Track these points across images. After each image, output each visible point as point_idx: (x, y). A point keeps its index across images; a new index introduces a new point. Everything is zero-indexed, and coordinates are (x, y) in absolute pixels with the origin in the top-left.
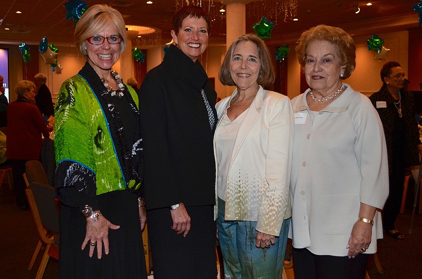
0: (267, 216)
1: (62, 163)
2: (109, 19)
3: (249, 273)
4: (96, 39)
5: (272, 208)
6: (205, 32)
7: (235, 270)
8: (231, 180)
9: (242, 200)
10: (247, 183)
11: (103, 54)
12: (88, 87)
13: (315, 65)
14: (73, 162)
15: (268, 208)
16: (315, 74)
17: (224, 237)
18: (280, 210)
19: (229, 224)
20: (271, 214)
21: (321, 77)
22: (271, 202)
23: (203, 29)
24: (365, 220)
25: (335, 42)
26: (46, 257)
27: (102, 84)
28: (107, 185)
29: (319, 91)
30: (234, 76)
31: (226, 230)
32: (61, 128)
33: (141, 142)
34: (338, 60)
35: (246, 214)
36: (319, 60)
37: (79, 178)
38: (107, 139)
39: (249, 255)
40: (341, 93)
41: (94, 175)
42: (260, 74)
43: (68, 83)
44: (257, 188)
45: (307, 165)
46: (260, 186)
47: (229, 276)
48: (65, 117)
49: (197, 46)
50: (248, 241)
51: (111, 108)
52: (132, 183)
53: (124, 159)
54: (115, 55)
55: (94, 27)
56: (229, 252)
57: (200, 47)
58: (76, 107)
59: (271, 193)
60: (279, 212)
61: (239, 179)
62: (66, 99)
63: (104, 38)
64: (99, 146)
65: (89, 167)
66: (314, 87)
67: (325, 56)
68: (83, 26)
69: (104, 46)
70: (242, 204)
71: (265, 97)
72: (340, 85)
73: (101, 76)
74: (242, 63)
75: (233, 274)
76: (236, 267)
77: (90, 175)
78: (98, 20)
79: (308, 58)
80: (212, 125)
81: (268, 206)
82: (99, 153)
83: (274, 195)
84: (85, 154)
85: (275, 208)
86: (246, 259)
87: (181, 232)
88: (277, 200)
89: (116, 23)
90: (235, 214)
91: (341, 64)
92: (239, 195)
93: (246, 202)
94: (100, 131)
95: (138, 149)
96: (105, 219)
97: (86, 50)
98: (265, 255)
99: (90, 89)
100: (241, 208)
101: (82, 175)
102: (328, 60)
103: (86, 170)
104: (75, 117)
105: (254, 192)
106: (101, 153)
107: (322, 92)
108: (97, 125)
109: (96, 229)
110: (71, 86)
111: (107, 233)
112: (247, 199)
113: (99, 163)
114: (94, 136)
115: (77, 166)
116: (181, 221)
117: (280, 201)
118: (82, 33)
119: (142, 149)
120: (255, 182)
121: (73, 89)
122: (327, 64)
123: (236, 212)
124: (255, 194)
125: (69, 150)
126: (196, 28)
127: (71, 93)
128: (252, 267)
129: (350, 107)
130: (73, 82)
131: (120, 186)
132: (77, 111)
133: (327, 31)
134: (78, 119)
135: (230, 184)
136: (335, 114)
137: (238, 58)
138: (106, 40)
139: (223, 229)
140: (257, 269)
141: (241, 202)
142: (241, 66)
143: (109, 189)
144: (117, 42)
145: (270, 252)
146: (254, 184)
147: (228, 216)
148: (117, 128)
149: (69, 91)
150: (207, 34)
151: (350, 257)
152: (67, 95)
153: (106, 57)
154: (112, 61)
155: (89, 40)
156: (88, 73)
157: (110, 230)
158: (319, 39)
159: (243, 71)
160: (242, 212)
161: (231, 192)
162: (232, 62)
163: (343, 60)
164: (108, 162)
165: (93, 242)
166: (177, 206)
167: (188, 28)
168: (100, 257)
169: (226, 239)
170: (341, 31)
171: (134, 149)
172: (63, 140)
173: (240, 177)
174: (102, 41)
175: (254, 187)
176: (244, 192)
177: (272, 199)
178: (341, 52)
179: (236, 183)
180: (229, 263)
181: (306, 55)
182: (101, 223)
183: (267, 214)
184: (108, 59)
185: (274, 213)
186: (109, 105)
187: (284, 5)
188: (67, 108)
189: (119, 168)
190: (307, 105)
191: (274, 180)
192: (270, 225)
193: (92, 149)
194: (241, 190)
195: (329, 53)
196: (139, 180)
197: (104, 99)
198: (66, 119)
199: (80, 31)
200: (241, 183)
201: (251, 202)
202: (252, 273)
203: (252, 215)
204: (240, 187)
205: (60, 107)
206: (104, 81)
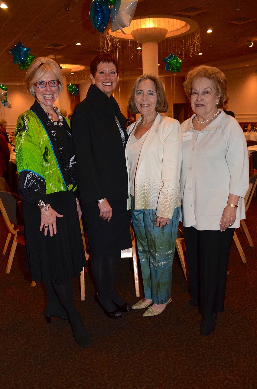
0: (163, 206)
1: (22, 172)
2: (48, 69)
3: (153, 245)
4: (40, 84)
5: (166, 200)
6: (115, 73)
7: (144, 244)
8: (138, 182)
9: (146, 195)
10: (149, 184)
11: (46, 95)
12: (38, 119)
13: (198, 96)
14: (29, 172)
15: (164, 200)
16: (198, 103)
17: (136, 222)
18: (172, 201)
19: (139, 213)
20: (166, 204)
21: (203, 105)
22: (165, 196)
23: (113, 71)
24: (232, 205)
25: (213, 78)
26: (15, 244)
27: (47, 117)
28: (53, 188)
29: (201, 115)
30: (138, 107)
31: (136, 217)
32: (20, 148)
33: (75, 157)
34: (214, 91)
35: (149, 205)
36: (201, 92)
37: (34, 182)
38: (51, 156)
39: (152, 233)
40: (216, 117)
41: (44, 180)
42: (157, 104)
43: (23, 116)
44: (156, 187)
45: (192, 169)
46: (158, 185)
47: (140, 248)
48: (22, 140)
49: (110, 84)
50: (151, 223)
51: (54, 133)
52: (71, 187)
53: (64, 170)
54: (55, 96)
55: (38, 75)
56: (140, 232)
57: (112, 84)
58: (29, 133)
59: (165, 190)
60: (171, 202)
61: (144, 181)
62: (22, 127)
63: (46, 82)
64: (46, 160)
65: (41, 175)
66: (198, 113)
67: (205, 89)
68: (31, 75)
69: (46, 89)
70: (146, 198)
71: (161, 121)
72: (216, 110)
73: (46, 111)
74: (143, 96)
75: (143, 246)
76: (145, 242)
77: (42, 180)
78: (41, 70)
79: (193, 91)
80: (124, 143)
81: (164, 199)
82: (47, 165)
83: (168, 191)
84: (37, 166)
85: (169, 200)
86: (151, 235)
87: (106, 218)
88: (169, 194)
89: (54, 71)
90: (142, 205)
91: (217, 95)
92: (144, 192)
93: (149, 197)
94: (47, 150)
95: (73, 163)
96: (53, 210)
97: (34, 92)
98: (163, 233)
99: (38, 120)
100: (145, 200)
101: (36, 180)
102: (207, 93)
103: (38, 177)
104: (29, 140)
105: (155, 189)
106: (48, 165)
107: (203, 116)
108: (44, 146)
109: (48, 217)
110: (25, 118)
111: (56, 220)
112: (149, 194)
113: (47, 173)
114: (43, 154)
115: (33, 174)
116: (105, 211)
117: (172, 195)
118: (30, 80)
119: (76, 162)
120: (154, 183)
121: (27, 120)
122: (207, 95)
123: (142, 204)
124: (155, 191)
125: (26, 163)
126: (107, 70)
127: (25, 123)
128: (155, 241)
129: (223, 126)
130: (27, 115)
131: (63, 189)
132: (30, 136)
133: (206, 70)
134: (31, 142)
135: (137, 185)
136: (213, 131)
137: (140, 93)
138: (48, 84)
139: (135, 216)
140: (158, 242)
141: (145, 196)
142: (143, 99)
143: (54, 190)
144: (56, 85)
145: (167, 230)
146: (154, 184)
147: (137, 207)
148: (59, 148)
149: (24, 122)
150: (116, 74)
151: (222, 231)
152: (23, 124)
153: (49, 96)
154: (53, 99)
155: (35, 84)
156: (37, 108)
157: (57, 218)
158: (201, 77)
159: (145, 103)
160: (146, 203)
161: (138, 190)
162: (136, 96)
163: (218, 92)
164: (53, 171)
165: (46, 225)
166: (103, 200)
167: (102, 71)
168: (52, 235)
169: (137, 223)
170: (216, 70)
171: (71, 163)
172: (22, 157)
173: (144, 179)
174: (45, 85)
175: (154, 186)
176: (147, 190)
177: (166, 193)
178: (216, 86)
179: (142, 184)
180: (139, 239)
181: (191, 89)
182: (50, 213)
183: (163, 204)
184: (50, 98)
185: (168, 203)
186: (53, 132)
187: (190, 42)
188: (23, 133)
189: (61, 176)
190: (192, 127)
191: (168, 180)
192: (165, 212)
193: (42, 162)
194: (145, 188)
195: (208, 87)
196: (76, 184)
197: (48, 127)
198: (23, 142)
199: (29, 78)
200: (145, 183)
201: (153, 197)
202: (155, 245)
203: (153, 206)
204: (144, 186)
205: (18, 133)
206: (48, 114)
